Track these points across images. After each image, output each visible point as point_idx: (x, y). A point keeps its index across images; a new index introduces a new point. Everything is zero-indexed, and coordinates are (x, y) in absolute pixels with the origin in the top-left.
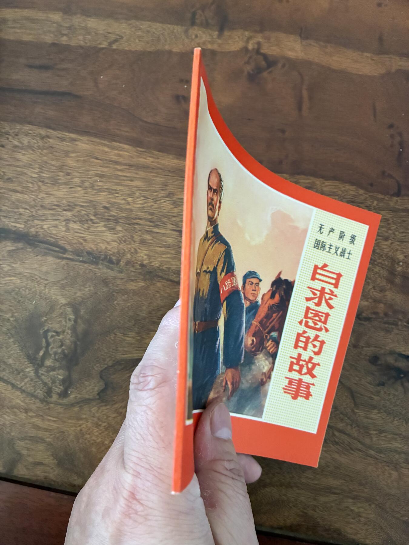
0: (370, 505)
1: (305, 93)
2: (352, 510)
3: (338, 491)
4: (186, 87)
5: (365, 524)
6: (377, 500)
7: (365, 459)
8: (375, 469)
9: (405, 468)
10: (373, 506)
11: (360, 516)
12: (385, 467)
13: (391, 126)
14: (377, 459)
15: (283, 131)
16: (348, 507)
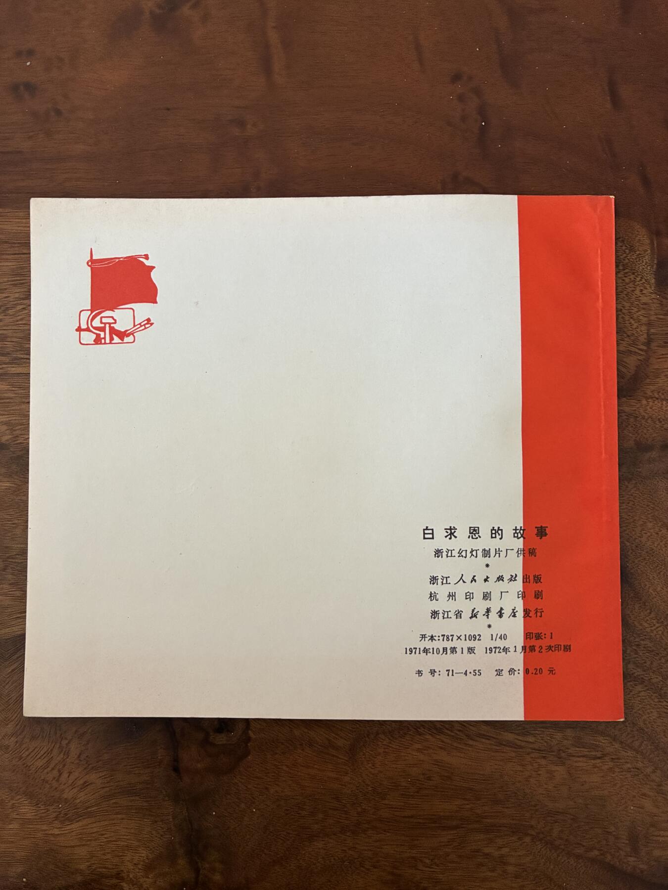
0: (520, 839)
1: (274, 37)
2: (487, 854)
3: (454, 823)
4: (28, 64)
5: (516, 877)
6: (532, 827)
7: (497, 751)
8: (520, 768)
9: (578, 757)
10: (527, 839)
11: (505, 864)
12: (539, 761)
13: (456, 78)
14: (521, 747)
15: (241, 124)
16: (478, 851)
